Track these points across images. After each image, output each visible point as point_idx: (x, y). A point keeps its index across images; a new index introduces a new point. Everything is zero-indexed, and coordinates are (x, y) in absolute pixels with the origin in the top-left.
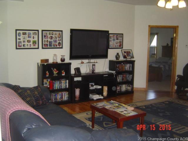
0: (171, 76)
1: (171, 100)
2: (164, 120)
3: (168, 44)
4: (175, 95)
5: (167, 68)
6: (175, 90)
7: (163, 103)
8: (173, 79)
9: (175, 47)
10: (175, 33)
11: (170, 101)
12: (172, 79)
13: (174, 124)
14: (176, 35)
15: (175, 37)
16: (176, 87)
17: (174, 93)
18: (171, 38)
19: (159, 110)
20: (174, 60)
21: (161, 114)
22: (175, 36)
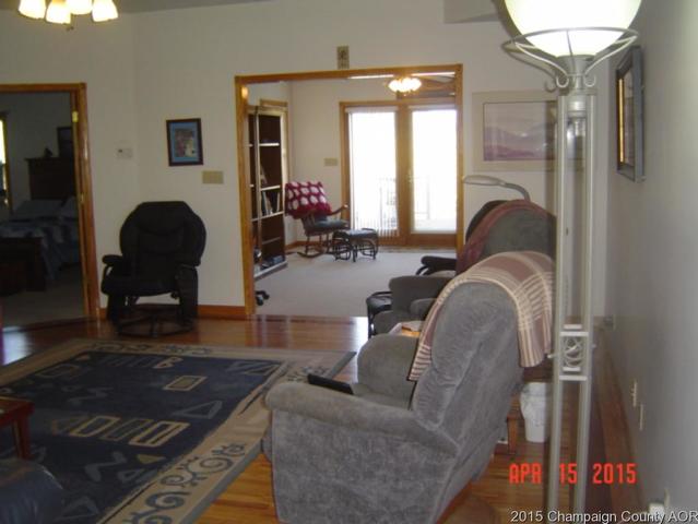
0: (80, 264)
1: (95, 345)
2: (91, 418)
3: (48, 152)
4: (103, 329)
5: (59, 238)
6: (101, 310)
7: (71, 361)
8: (87, 272)
9: (80, 160)
10: (77, 109)
11: (96, 349)
12: (84, 272)
13: (127, 423)
14: (79, 116)
15: (78, 123)
16: (103, 301)
17: (99, 325)
18: (60, 130)
19: (65, 389)
20: (83, 206)
21: (76, 401)
22: (75, 119)
